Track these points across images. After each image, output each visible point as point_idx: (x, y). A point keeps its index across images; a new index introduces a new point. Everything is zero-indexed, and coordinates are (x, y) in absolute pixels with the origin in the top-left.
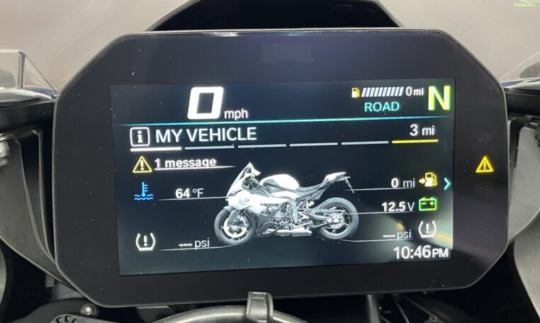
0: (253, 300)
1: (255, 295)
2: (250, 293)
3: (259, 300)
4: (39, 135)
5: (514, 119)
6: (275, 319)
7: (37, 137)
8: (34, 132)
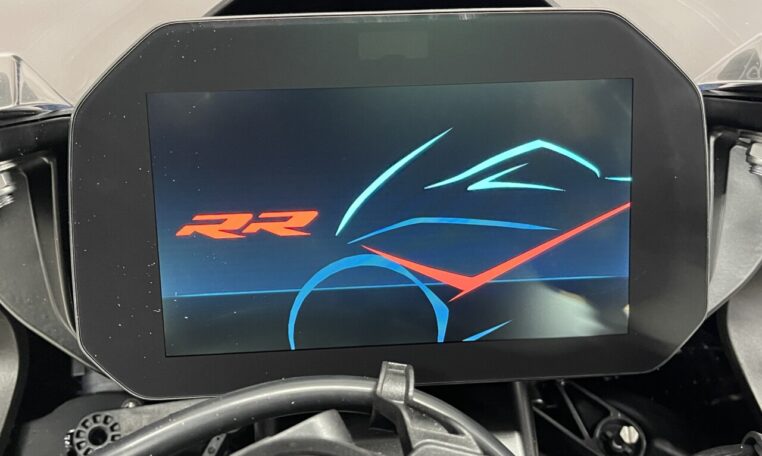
0: (387, 373)
1: (391, 367)
2: (384, 362)
3: (396, 374)
4: (51, 163)
5: (720, 134)
6: (415, 400)
7: (48, 167)
8: (45, 160)
